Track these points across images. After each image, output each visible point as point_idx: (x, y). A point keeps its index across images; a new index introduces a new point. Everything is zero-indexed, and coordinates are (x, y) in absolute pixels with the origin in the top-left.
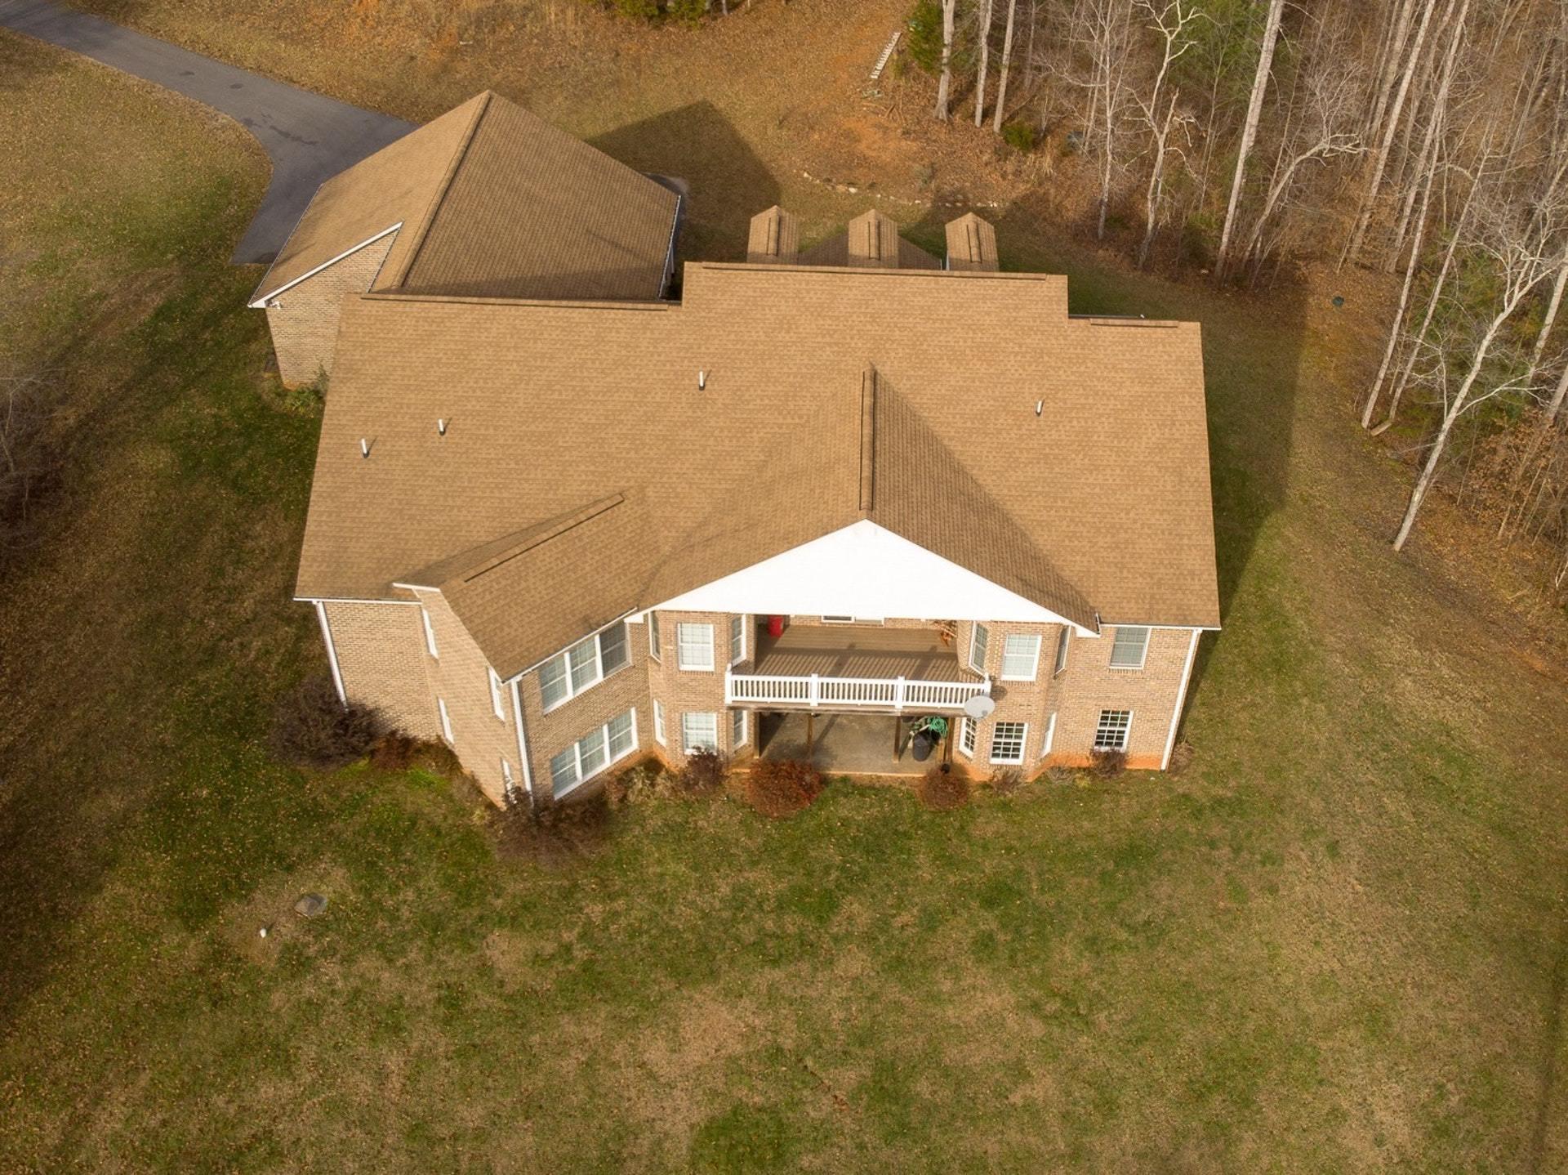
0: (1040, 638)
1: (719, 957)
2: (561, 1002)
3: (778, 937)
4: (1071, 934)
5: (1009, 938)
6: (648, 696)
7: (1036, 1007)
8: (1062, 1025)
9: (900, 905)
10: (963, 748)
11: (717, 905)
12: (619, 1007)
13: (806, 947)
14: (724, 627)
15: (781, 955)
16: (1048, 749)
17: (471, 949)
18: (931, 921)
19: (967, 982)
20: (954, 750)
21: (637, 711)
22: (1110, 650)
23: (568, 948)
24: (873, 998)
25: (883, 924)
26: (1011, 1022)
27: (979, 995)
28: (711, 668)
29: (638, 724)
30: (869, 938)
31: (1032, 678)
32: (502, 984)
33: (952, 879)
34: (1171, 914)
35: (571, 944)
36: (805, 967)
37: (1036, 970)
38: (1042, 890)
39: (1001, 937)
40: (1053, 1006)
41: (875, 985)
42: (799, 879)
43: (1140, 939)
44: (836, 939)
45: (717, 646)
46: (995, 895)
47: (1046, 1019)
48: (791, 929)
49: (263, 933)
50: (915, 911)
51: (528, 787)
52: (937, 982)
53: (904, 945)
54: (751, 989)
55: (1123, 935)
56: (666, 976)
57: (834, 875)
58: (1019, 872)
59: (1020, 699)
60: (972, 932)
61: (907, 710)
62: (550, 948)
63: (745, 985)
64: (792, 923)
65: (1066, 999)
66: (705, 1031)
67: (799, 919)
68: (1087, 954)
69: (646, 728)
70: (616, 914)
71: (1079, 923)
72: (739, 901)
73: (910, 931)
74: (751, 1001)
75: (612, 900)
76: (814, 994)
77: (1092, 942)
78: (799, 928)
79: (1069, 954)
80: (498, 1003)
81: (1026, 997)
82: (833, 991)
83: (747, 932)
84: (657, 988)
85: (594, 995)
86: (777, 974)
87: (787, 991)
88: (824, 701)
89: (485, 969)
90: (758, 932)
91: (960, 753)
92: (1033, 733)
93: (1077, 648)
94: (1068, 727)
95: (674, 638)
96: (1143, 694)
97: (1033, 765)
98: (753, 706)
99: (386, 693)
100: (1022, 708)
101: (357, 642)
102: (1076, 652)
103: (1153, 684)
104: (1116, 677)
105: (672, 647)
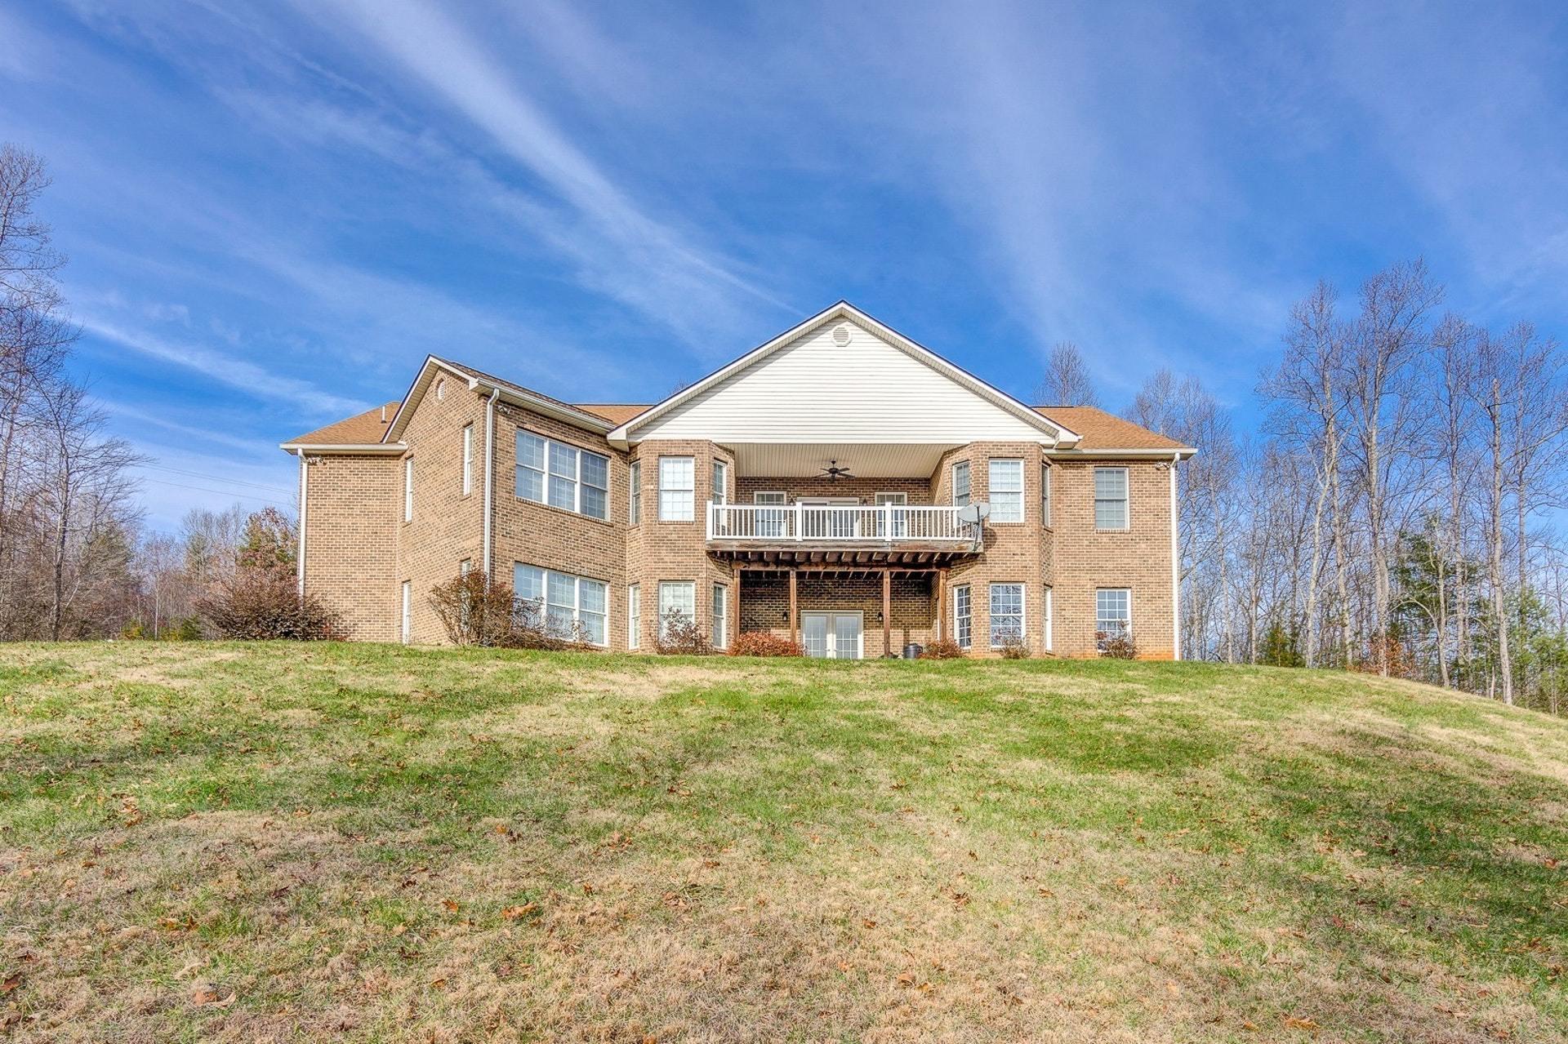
0: (1022, 461)
6: (623, 578)
14: (705, 458)
16: (1049, 645)
22: (1093, 503)
28: (692, 516)
31: (1022, 520)
45: (699, 483)
59: (1012, 546)
61: (897, 544)
88: (810, 537)
92: (1032, 595)
93: (1060, 501)
94: (1066, 613)
95: (655, 475)
96: (1136, 561)
97: (1038, 643)
98: (735, 543)
99: (348, 591)
100: (1016, 558)
101: (333, 520)
102: (1059, 506)
103: (1144, 546)
104: (1105, 540)
105: (652, 487)
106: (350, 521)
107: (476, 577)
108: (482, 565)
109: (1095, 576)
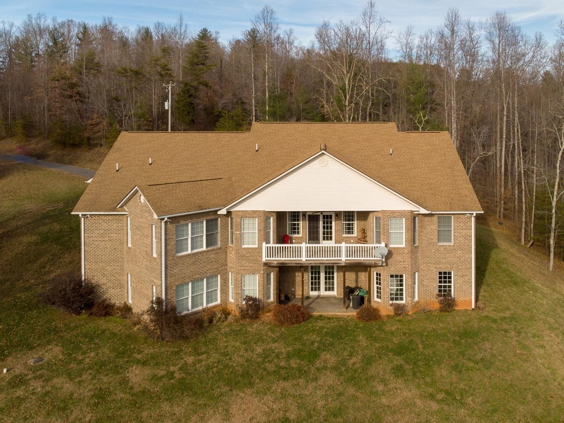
0: (404, 219)
1: (254, 377)
2: (163, 396)
3: (287, 368)
4: (444, 365)
5: (411, 367)
6: (226, 269)
7: (432, 396)
8: (448, 405)
9: (351, 355)
10: (376, 299)
11: (255, 356)
12: (196, 399)
13: (302, 372)
14: (262, 219)
15: (288, 376)
16: (416, 299)
17: (118, 373)
18: (368, 361)
19: (391, 386)
20: (372, 300)
21: (221, 278)
22: (437, 232)
23: (173, 373)
24: (340, 394)
25: (343, 362)
26: (419, 402)
27: (399, 391)
28: (256, 246)
29: (221, 286)
30: (335, 368)
31: (404, 246)
32: (132, 388)
33: (377, 345)
34: (493, 356)
35: (175, 372)
36: (302, 381)
37: (428, 379)
38: (424, 348)
39: (406, 367)
40: (440, 396)
41: (341, 389)
42: (298, 346)
43: (481, 365)
44: (318, 369)
45: (259, 230)
46: (400, 350)
47: (438, 402)
48: (294, 365)
49: (5, 371)
50: (360, 357)
51: (164, 297)
52: (375, 387)
53: (355, 371)
54: (272, 391)
55: (471, 364)
56: (224, 385)
57: (316, 345)
58: (411, 342)
59: (399, 258)
60: (391, 365)
61: (347, 262)
62: (162, 373)
63: (269, 389)
64: (294, 363)
65: (447, 392)
66: (244, 410)
67: (298, 361)
68: (454, 372)
69: (225, 292)
70: (201, 361)
71: (447, 360)
72: (266, 355)
73: (358, 365)
74: (272, 397)
75: (199, 355)
76: (307, 393)
77: (456, 368)
78: (298, 365)
79: (444, 373)
80: (127, 396)
81: (425, 392)
82: (317, 392)
83: (271, 367)
84: (219, 390)
85: (183, 394)
86: (286, 384)
87: (292, 391)
88: (309, 259)
89: (124, 382)
90: (277, 366)
91: (375, 302)
92: (408, 280)
93: (422, 232)
94: (424, 283)
95: (240, 227)
96: (456, 259)
97: (410, 302)
98: (275, 262)
99: (104, 275)
100: (401, 263)
101: (96, 243)
102: (422, 234)
103: (459, 252)
104: (442, 249)
105: (238, 232)
106: (104, 243)
107: (159, 301)
108: (161, 294)
109: (438, 266)
